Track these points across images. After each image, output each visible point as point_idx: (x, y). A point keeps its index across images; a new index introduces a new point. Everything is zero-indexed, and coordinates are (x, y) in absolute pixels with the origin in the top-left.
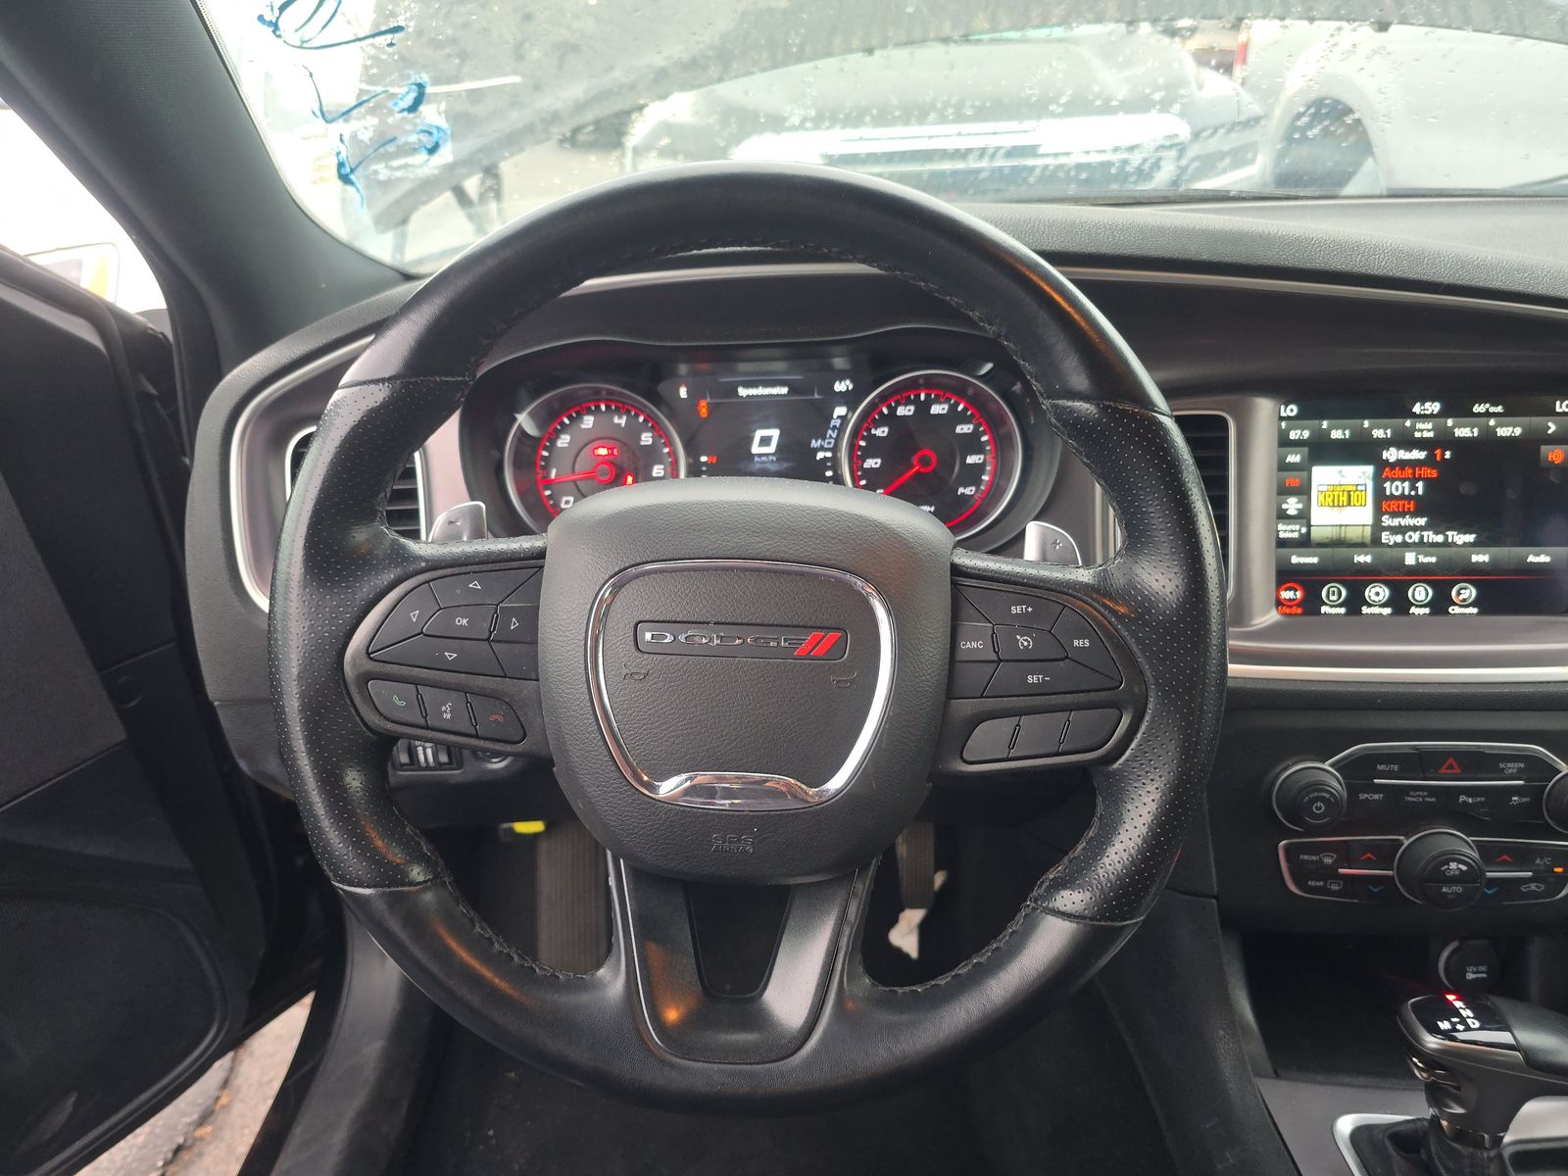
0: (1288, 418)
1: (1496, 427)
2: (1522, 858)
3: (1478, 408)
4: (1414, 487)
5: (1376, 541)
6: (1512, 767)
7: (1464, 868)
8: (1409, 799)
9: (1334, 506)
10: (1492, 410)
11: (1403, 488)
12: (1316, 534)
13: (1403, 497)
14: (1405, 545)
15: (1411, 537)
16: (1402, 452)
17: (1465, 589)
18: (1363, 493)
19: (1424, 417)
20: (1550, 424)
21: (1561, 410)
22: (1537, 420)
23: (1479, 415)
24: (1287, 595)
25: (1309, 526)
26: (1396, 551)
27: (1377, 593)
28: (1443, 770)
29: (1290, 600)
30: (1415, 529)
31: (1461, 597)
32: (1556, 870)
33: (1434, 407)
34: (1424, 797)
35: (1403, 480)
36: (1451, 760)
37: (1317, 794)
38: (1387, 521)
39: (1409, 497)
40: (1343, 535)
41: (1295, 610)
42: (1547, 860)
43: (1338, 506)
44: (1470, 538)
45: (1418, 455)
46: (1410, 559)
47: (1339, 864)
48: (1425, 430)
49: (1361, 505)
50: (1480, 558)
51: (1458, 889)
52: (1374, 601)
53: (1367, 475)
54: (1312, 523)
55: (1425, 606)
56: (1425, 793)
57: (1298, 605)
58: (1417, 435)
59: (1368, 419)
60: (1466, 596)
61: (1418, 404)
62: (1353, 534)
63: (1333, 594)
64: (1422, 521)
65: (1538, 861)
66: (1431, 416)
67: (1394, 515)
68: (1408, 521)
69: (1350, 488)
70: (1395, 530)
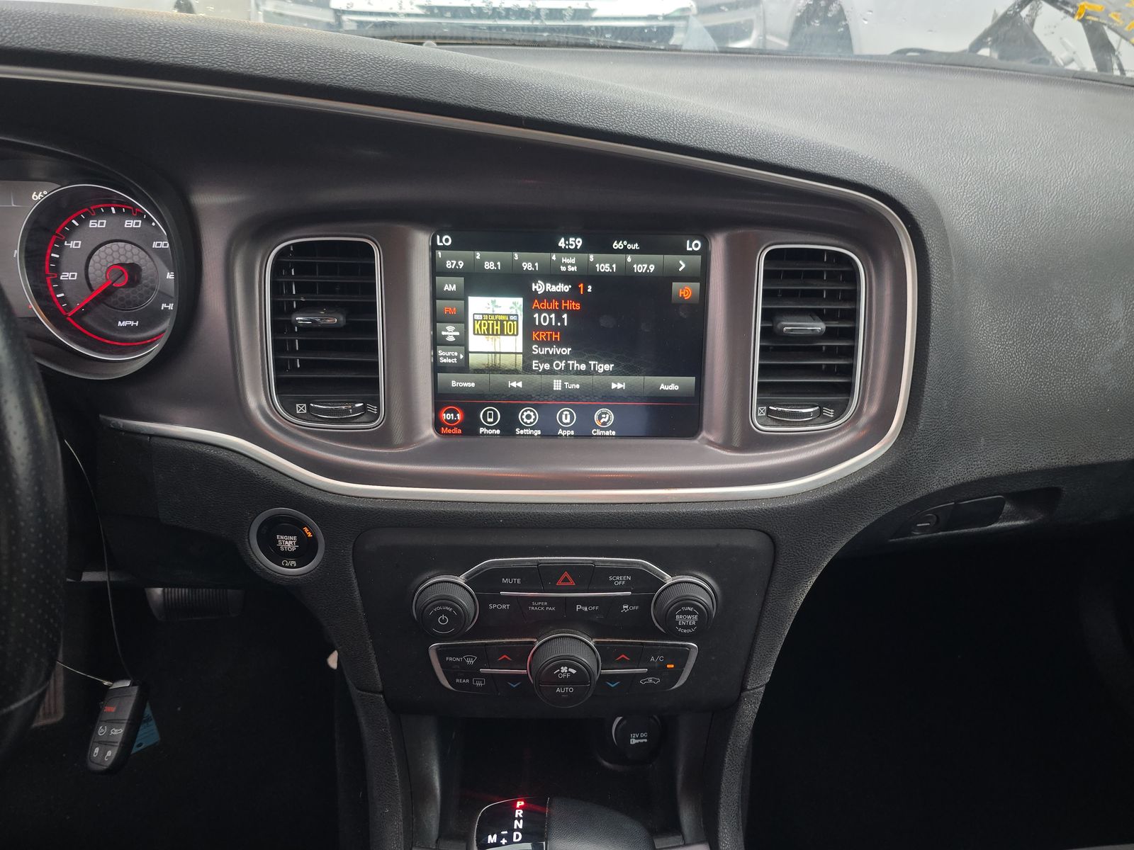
0: (444, 248)
1: (633, 263)
2: (638, 656)
3: (617, 245)
4: (559, 318)
5: (527, 368)
6: (620, 580)
7: (574, 671)
8: (533, 608)
9: (489, 334)
10: (630, 246)
11: (551, 319)
12: (474, 360)
13: (550, 327)
14: (551, 372)
15: (557, 365)
16: (548, 285)
17: (606, 413)
18: (515, 323)
19: (567, 251)
20: (681, 262)
21: (691, 249)
22: (669, 258)
23: (618, 251)
24: (448, 416)
25: (467, 353)
26: (545, 378)
27: (528, 416)
28: (560, 583)
29: (450, 421)
30: (561, 357)
31: (602, 421)
32: (668, 666)
33: (579, 242)
34: (545, 607)
35: (549, 312)
36: (566, 574)
37: (440, 608)
38: (536, 350)
39: (556, 329)
40: (498, 362)
41: (456, 431)
42: (661, 658)
43: (493, 334)
44: (609, 367)
45: (563, 288)
46: (557, 385)
47: (479, 664)
48: (569, 264)
49: (513, 335)
50: (618, 385)
51: (571, 690)
52: (526, 423)
53: (518, 306)
54: (470, 350)
55: (570, 429)
56: (546, 604)
57: (459, 426)
58: (563, 269)
59: (518, 251)
60: (606, 420)
61: (563, 240)
62: (507, 361)
63: (490, 417)
64: (567, 351)
65: (653, 659)
66: (575, 251)
67: (542, 344)
68: (553, 350)
69: (503, 318)
70: (542, 359)
